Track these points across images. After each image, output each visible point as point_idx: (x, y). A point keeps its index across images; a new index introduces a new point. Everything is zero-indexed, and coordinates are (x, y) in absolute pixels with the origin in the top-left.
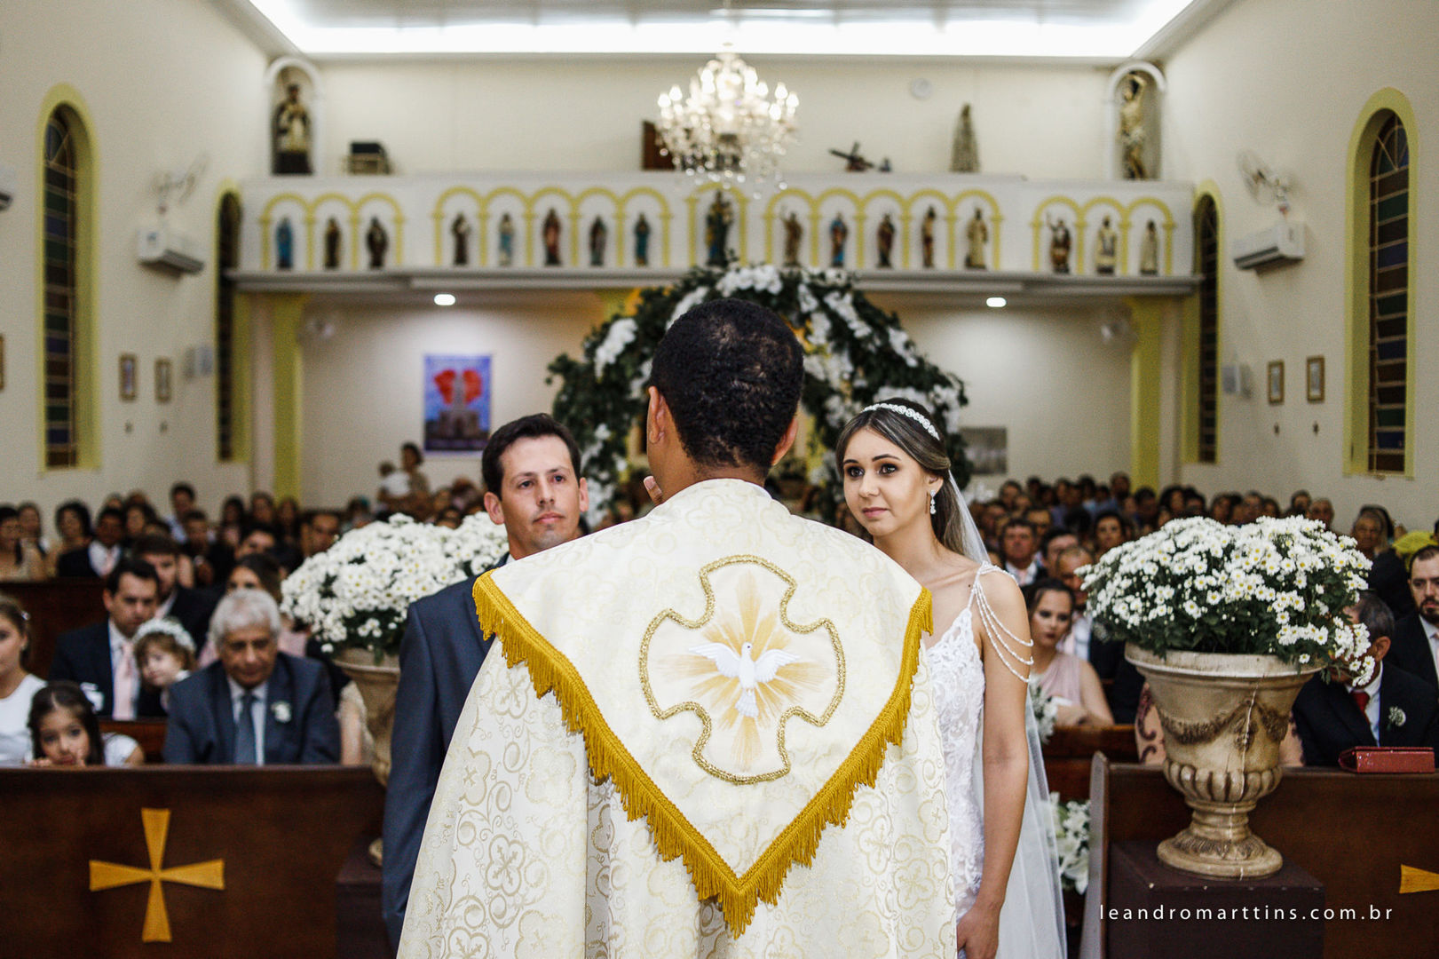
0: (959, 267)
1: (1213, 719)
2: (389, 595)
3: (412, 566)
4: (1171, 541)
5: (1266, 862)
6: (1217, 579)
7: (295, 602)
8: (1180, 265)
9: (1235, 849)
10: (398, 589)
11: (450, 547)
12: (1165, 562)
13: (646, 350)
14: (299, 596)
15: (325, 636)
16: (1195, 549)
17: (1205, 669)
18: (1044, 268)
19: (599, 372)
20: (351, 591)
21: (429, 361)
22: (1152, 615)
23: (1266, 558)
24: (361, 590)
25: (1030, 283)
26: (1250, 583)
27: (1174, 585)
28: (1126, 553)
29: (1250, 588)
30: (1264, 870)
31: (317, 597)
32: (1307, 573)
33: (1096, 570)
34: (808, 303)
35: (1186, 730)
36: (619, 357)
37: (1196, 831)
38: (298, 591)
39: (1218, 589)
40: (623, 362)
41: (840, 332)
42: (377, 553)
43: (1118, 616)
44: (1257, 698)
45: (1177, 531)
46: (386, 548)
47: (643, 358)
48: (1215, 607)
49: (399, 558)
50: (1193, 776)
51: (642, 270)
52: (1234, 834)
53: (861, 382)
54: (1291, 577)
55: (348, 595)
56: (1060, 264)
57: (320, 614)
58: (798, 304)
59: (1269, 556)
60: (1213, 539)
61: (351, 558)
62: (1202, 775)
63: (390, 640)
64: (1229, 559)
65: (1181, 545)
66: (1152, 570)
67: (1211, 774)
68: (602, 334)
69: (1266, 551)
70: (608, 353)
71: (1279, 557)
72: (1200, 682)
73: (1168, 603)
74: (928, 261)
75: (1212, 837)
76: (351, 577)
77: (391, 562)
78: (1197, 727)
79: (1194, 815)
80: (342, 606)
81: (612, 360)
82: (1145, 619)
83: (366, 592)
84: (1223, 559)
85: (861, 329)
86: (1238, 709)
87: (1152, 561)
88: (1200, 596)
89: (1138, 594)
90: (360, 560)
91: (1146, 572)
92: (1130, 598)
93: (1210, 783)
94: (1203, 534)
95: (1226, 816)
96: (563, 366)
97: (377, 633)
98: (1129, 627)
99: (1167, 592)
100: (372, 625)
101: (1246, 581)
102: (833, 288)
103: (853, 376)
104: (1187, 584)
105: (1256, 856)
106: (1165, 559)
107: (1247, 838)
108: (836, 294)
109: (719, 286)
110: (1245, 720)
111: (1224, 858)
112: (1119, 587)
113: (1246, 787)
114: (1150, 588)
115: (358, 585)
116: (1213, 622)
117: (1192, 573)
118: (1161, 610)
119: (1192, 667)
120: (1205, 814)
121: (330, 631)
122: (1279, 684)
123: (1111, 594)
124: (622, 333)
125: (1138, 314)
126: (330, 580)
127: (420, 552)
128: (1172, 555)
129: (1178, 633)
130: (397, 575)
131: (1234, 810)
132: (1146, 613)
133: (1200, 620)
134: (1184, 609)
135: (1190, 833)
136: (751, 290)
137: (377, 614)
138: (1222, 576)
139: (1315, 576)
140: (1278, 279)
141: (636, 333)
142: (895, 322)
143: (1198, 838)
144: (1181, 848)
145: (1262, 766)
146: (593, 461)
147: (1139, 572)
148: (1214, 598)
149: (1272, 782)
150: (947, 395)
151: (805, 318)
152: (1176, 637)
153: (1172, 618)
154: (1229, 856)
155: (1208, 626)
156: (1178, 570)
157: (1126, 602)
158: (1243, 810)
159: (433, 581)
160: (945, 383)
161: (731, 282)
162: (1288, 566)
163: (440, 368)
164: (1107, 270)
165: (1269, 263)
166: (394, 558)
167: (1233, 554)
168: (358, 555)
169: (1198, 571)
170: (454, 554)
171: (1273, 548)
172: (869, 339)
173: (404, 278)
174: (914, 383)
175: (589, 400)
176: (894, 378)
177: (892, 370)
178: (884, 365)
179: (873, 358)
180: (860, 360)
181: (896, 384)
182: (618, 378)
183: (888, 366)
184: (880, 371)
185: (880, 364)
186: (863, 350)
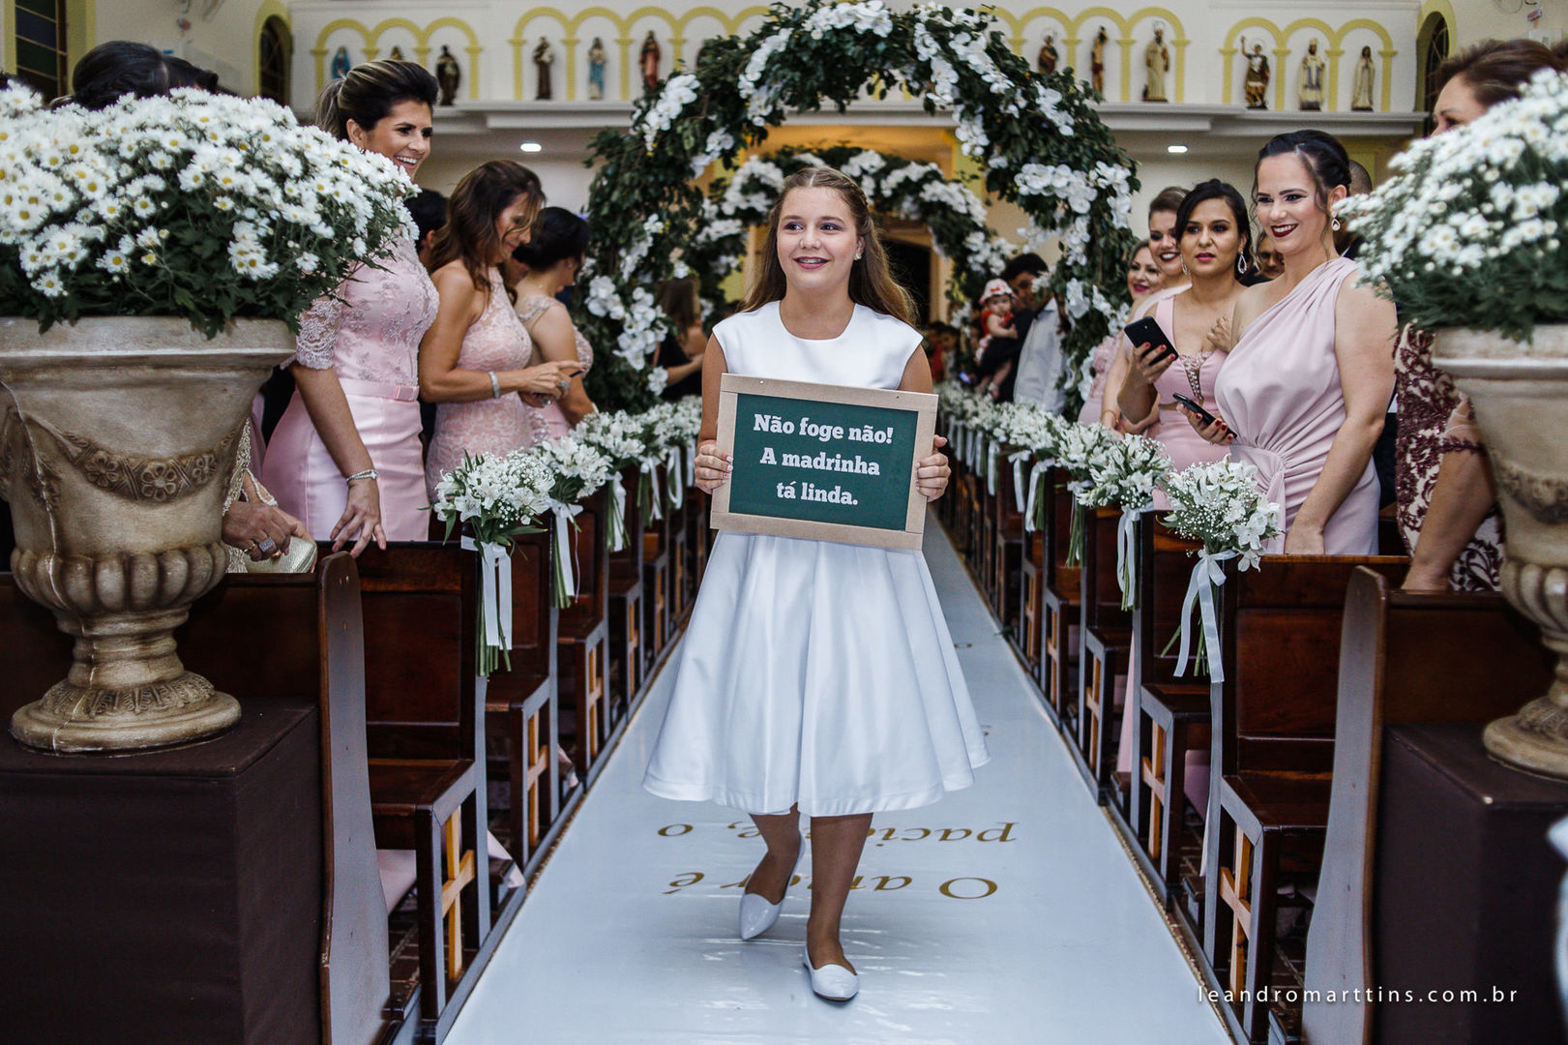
0: (1135, 101)
8: (1400, 102)
13: (713, 116)
18: (1237, 103)
19: (650, 144)
25: (1220, 119)
28: (1441, 146)
34: (926, 48)
36: (673, 123)
40: (680, 128)
41: (970, 86)
53: (998, 161)
56: (1256, 99)
58: (914, 49)
81: (666, 126)
82: (1493, 251)
85: (999, 83)
89: (1475, 208)
102: (961, 29)
103: (988, 152)
108: (966, 37)
109: (807, 27)
114: (1502, 193)
118: (1529, 231)
124: (680, 93)
135: (1553, 702)
136: (851, 29)
141: (698, 92)
150: (1114, 175)
151: (925, 66)
160: (1112, 152)
161: (824, 21)
164: (1313, 107)
172: (1009, 95)
173: (477, 116)
174: (1070, 159)
175: (635, 182)
176: (1043, 153)
177: (1041, 143)
178: (1030, 135)
179: (1015, 124)
180: (999, 131)
181: (1045, 161)
182: (676, 151)
183: (1035, 136)
184: (1024, 142)
185: (1025, 134)
186: (1002, 115)
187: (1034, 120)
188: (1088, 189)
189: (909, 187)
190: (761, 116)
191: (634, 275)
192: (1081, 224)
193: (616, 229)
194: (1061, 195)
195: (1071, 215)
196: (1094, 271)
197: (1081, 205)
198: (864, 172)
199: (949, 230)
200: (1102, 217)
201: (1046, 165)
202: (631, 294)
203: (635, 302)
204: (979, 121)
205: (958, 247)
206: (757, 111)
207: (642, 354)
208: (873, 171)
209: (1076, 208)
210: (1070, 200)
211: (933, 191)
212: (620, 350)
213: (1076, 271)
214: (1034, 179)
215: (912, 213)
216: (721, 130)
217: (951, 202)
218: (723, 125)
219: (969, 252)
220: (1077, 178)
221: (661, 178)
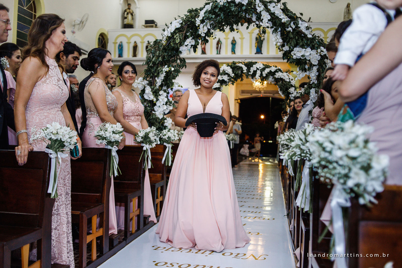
34: (260, 8)
36: (172, 34)
51: (234, 56)
53: (286, 48)
58: (255, 8)
141: (181, 24)
174: (311, 45)
175: (160, 54)
176: (301, 44)
177: (301, 40)
178: (297, 38)
179: (291, 33)
180: (286, 37)
181: (302, 47)
182: (174, 44)
183: (298, 38)
184: (294, 40)
185: (294, 37)
186: (287, 31)
187: (298, 32)
188: (317, 56)
189: (271, 73)
190: (204, 33)
192: (315, 69)
193: (154, 70)
194: (308, 58)
195: (311, 66)
196: (319, 85)
197: (315, 62)
198: (258, 69)
199: (284, 87)
200: (322, 66)
201: (303, 48)
202: (159, 93)
203: (160, 95)
204: (279, 33)
205: (286, 92)
206: (202, 30)
207: (162, 113)
208: (260, 69)
209: (313, 63)
210: (311, 60)
212: (155, 111)
213: (313, 86)
214: (298, 53)
215: (272, 82)
216: (191, 38)
217: (284, 78)
218: (191, 36)
219: (290, 93)
220: (314, 52)
221: (170, 54)
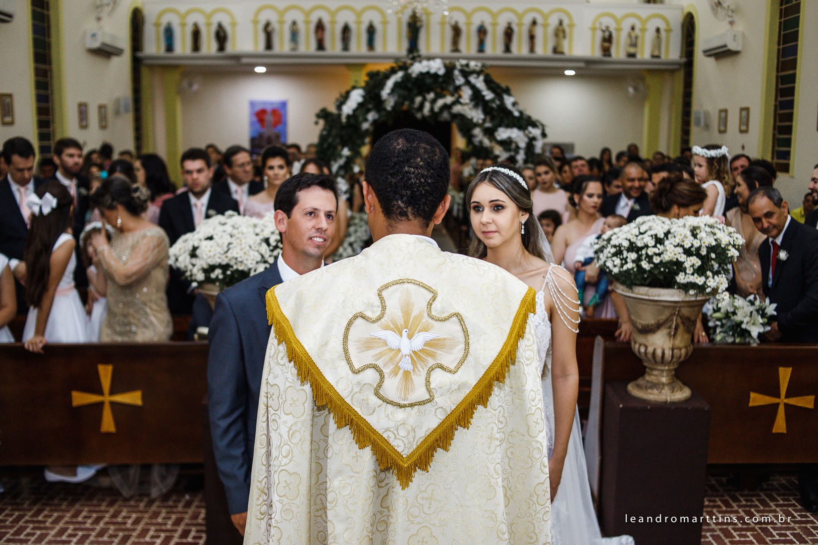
0: (549, 53)
1: (656, 321)
2: (226, 257)
3: (238, 241)
4: (637, 229)
5: (682, 394)
6: (659, 249)
7: (177, 260)
8: (673, 53)
9: (666, 388)
10: (232, 253)
11: (258, 230)
12: (633, 240)
13: (370, 106)
14: (179, 256)
15: (193, 278)
16: (649, 233)
17: (652, 296)
18: (597, 54)
19: (344, 120)
20: (206, 255)
21: (252, 104)
22: (625, 268)
23: (685, 239)
24: (212, 254)
25: (589, 62)
26: (676, 252)
27: (637, 252)
28: (615, 234)
29: (675, 254)
30: (680, 399)
31: (188, 257)
32: (707, 247)
33: (599, 242)
34: (459, 80)
35: (642, 326)
36: (355, 111)
37: (647, 378)
38: (178, 254)
39: (659, 255)
40: (358, 113)
41: (477, 97)
42: (220, 234)
43: (608, 267)
44: (679, 311)
45: (641, 223)
46: (224, 231)
47: (368, 111)
48: (658, 264)
49: (231, 236)
50: (646, 350)
51: (371, 53)
52: (666, 380)
53: (488, 125)
54: (699, 249)
55: (205, 257)
56: (606, 51)
57: (190, 267)
58: (453, 81)
59: (687, 238)
60: (659, 228)
61: (206, 237)
62: (650, 350)
63: (228, 280)
64: (667, 238)
65: (642, 231)
66: (626, 244)
67: (655, 350)
68: (345, 97)
69: (685, 235)
70: (348, 108)
71: (692, 238)
72: (649, 302)
73: (633, 261)
74: (532, 49)
75: (655, 381)
76: (206, 247)
77: (227, 239)
78: (648, 325)
79: (647, 370)
80: (201, 263)
81: (350, 112)
82: (621, 269)
83: (215, 255)
84: (664, 238)
85: (488, 95)
86: (670, 316)
87: (627, 239)
88: (649, 258)
89: (619, 256)
90: (211, 238)
91: (623, 245)
92: (614, 258)
93: (654, 353)
94: (654, 225)
95: (662, 371)
96: (324, 114)
97: (221, 277)
98: (613, 273)
99: (633, 256)
100: (218, 272)
101: (673, 251)
102: (473, 72)
103: (484, 121)
104: (644, 252)
105: (677, 391)
106: (633, 238)
107: (673, 382)
108: (475, 75)
109: (410, 71)
110: (673, 323)
111: (660, 392)
112: (609, 252)
113: (673, 356)
114: (625, 253)
115: (210, 251)
116: (656, 272)
117: (647, 246)
118: (630, 265)
119: (645, 295)
120: (652, 369)
121: (196, 275)
122: (691, 304)
123: (605, 256)
124: (356, 97)
125: (649, 80)
126: (195, 249)
127: (243, 234)
128: (637, 236)
129: (639, 277)
130: (231, 246)
131: (666, 368)
132: (622, 265)
133: (650, 271)
134: (641, 265)
135: (644, 379)
136: (428, 73)
137: (220, 266)
138: (661, 247)
139: (710, 249)
140: (727, 63)
141: (364, 97)
142: (508, 91)
143: (648, 381)
144: (639, 387)
145: (682, 345)
146: (341, 168)
147: (620, 244)
148: (657, 259)
149: (687, 354)
150: (536, 132)
151: (458, 89)
152: (638, 279)
153: (635, 270)
154: (663, 391)
155: (655, 274)
156: (640, 244)
157: (612, 260)
158: (672, 368)
159: (250, 249)
160: (534, 124)
161: (417, 68)
162: (697, 244)
163: (258, 108)
164: (632, 55)
165: (722, 54)
166: (229, 237)
167: (670, 236)
168: (209, 235)
169: (650, 245)
170: (260, 234)
171: (689, 234)
172: (493, 101)
173: (237, 57)
174: (518, 125)
175: (338, 134)
176: (506, 123)
177: (505, 118)
179: (495, 110)
180: (489, 113)
181: (507, 126)
182: (355, 122)
183: (502, 116)
184: (499, 118)
185: (499, 115)
186: (490, 107)
187: (503, 109)
188: (525, 137)
189: (447, 107)
190: (390, 106)
191: (337, 172)
192: (523, 152)
193: (330, 153)
194: (514, 140)
195: (518, 148)
197: (522, 145)
200: (530, 149)
201: (508, 128)
204: (480, 109)
205: (468, 134)
206: (388, 104)
209: (520, 146)
210: (518, 142)
211: (457, 109)
214: (503, 134)
215: (447, 118)
216: (374, 112)
218: (374, 109)
219: (473, 136)
220: (520, 133)
